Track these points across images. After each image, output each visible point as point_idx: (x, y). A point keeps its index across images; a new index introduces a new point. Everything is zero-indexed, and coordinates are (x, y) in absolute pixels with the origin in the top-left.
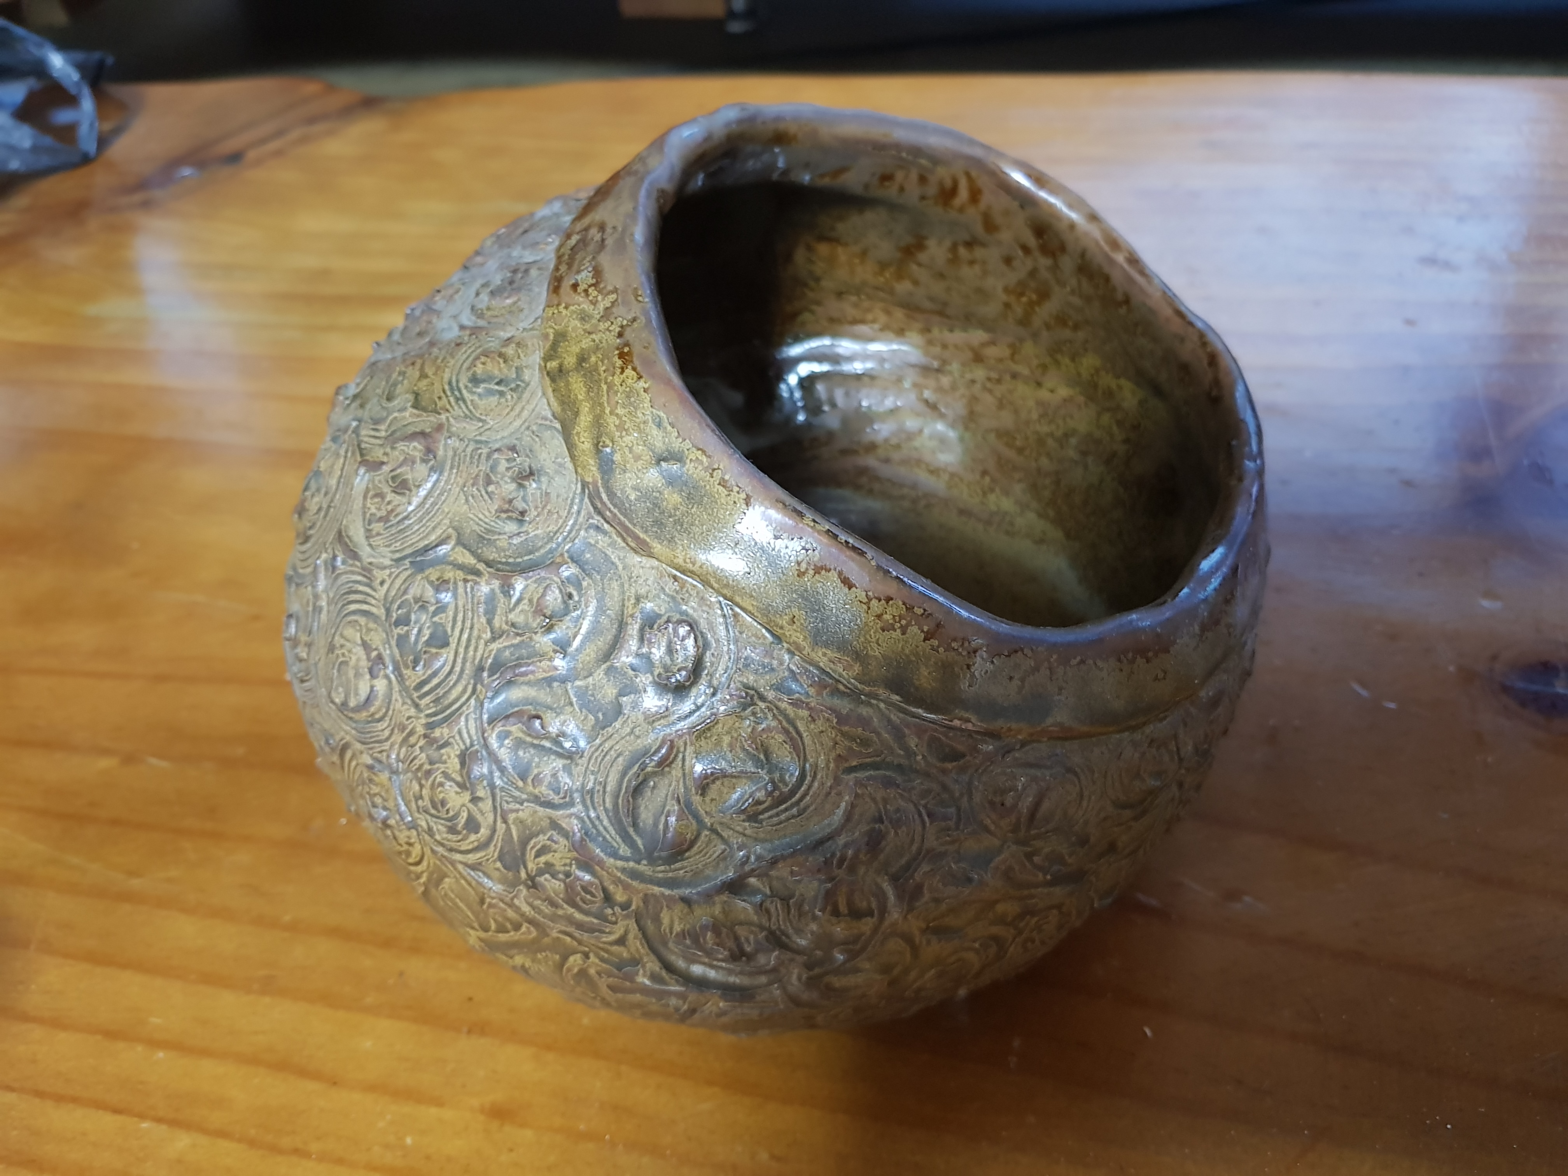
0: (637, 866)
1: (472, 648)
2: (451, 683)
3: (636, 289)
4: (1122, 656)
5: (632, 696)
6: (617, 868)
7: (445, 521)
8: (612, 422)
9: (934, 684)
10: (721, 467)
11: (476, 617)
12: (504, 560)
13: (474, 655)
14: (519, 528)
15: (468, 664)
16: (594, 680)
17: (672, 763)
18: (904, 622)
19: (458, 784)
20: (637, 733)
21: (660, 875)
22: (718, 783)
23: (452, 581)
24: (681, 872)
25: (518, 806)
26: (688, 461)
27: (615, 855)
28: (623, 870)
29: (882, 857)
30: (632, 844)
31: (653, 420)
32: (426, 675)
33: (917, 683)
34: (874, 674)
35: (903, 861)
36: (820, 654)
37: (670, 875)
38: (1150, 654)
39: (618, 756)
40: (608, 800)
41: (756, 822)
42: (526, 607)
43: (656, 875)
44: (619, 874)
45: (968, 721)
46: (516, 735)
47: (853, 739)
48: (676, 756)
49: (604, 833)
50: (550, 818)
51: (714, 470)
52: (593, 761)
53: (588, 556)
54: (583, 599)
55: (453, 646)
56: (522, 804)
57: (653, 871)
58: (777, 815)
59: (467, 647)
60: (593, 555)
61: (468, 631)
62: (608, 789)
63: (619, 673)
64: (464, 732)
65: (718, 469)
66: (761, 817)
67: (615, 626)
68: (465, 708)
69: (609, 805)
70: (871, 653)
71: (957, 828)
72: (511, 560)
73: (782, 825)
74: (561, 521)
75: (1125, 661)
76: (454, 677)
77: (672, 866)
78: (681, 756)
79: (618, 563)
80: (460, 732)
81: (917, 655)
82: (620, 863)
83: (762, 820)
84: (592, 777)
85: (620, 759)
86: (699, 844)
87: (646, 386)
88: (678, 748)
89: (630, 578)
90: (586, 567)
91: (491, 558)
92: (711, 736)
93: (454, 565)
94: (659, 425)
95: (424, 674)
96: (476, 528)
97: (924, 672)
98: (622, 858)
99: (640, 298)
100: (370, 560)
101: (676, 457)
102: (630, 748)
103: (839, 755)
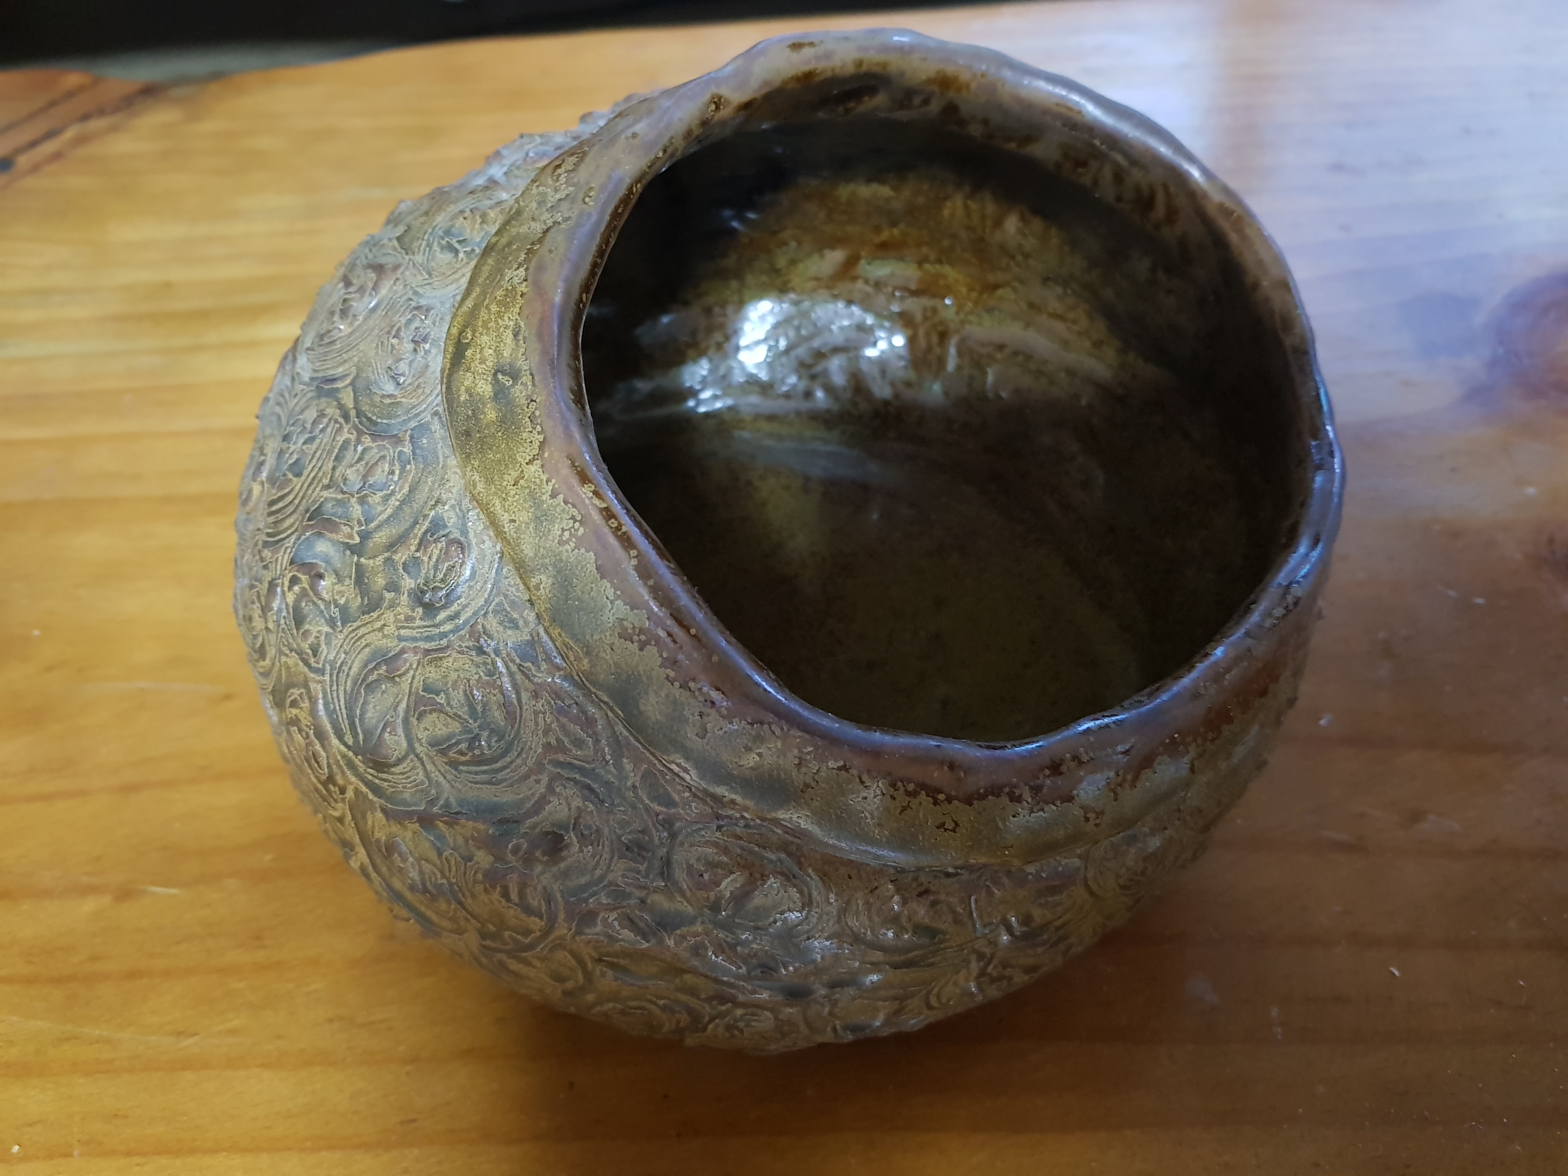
0: (354, 758)
1: (312, 488)
2: (289, 513)
3: (591, 189)
4: (899, 784)
5: (393, 594)
6: (339, 751)
7: (355, 358)
8: (483, 314)
9: (659, 717)
10: (537, 400)
11: (327, 460)
12: (370, 415)
13: (311, 495)
14: (395, 390)
15: (304, 501)
16: (374, 563)
17: (404, 674)
18: (643, 637)
19: (262, 606)
20: (386, 633)
21: (370, 777)
22: (435, 715)
23: (329, 417)
24: (386, 784)
25: (288, 652)
26: (520, 382)
27: (340, 737)
28: (344, 756)
29: (562, 865)
30: (355, 735)
31: (514, 330)
32: (277, 496)
33: (642, 708)
34: (602, 676)
35: (583, 881)
36: (556, 632)
37: (377, 781)
38: (941, 797)
39: (365, 646)
40: (349, 683)
41: (456, 770)
42: (361, 469)
43: (366, 775)
44: (339, 758)
45: (686, 771)
46: (304, 585)
47: (567, 733)
48: (408, 670)
49: (339, 713)
50: (305, 676)
51: (532, 401)
52: (347, 640)
53: (425, 441)
54: (401, 481)
55: (303, 478)
56: (291, 651)
57: (365, 770)
58: (476, 773)
59: (310, 485)
60: (429, 443)
61: (317, 469)
62: (352, 673)
63: (394, 567)
64: (280, 561)
65: (535, 401)
66: (462, 768)
67: (412, 520)
68: (287, 541)
69: (348, 688)
70: (603, 654)
71: (646, 876)
72: (374, 418)
73: (478, 786)
74: (422, 397)
75: (902, 789)
76: (291, 509)
77: (380, 775)
78: (412, 672)
79: (441, 459)
80: (277, 559)
81: (650, 678)
82: (343, 748)
83: (460, 772)
84: (343, 655)
85: (367, 650)
86: (404, 765)
87: (525, 290)
88: (411, 665)
89: (443, 479)
90: (418, 451)
91: (363, 409)
92: (441, 666)
93: (339, 403)
94: (516, 335)
95: (276, 494)
96: (370, 375)
97: (652, 698)
98: (345, 744)
99: (587, 200)
100: (299, 371)
101: (515, 375)
102: (377, 643)
103: (549, 744)
